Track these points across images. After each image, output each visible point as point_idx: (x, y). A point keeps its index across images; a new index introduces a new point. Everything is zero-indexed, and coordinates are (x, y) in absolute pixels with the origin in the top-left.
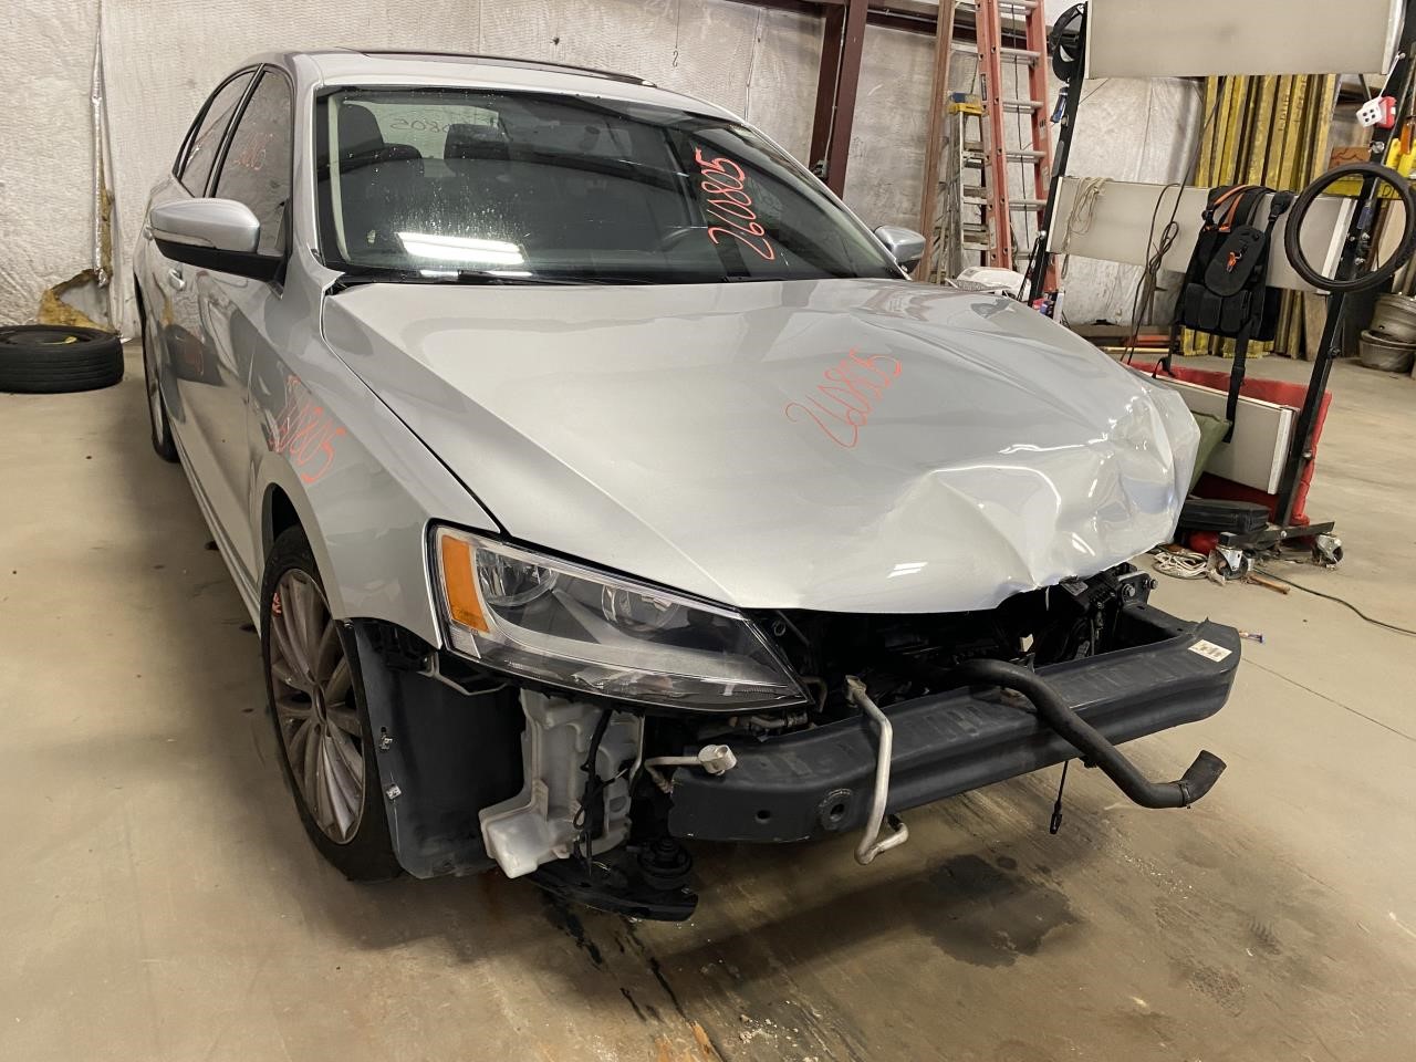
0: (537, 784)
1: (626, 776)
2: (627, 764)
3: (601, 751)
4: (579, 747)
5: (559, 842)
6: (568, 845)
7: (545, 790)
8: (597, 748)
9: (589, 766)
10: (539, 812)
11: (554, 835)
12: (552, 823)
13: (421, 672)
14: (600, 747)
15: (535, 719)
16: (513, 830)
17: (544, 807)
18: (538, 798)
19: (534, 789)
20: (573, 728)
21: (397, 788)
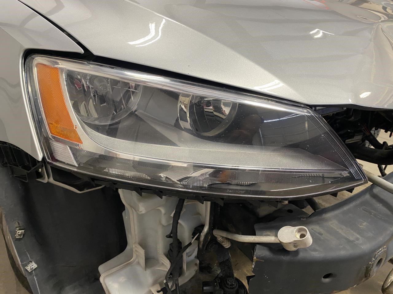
0: (136, 247)
1: (198, 239)
2: (198, 230)
3: (181, 224)
4: (164, 222)
5: (154, 283)
6: (161, 284)
7: (142, 252)
8: (178, 223)
9: (173, 235)
10: (138, 263)
11: (150, 280)
12: (148, 272)
13: (38, 180)
14: (179, 221)
15: (131, 207)
16: (122, 279)
17: (142, 261)
18: (137, 256)
19: (134, 250)
20: (159, 210)
21: (33, 263)
